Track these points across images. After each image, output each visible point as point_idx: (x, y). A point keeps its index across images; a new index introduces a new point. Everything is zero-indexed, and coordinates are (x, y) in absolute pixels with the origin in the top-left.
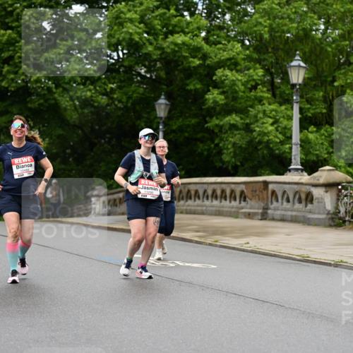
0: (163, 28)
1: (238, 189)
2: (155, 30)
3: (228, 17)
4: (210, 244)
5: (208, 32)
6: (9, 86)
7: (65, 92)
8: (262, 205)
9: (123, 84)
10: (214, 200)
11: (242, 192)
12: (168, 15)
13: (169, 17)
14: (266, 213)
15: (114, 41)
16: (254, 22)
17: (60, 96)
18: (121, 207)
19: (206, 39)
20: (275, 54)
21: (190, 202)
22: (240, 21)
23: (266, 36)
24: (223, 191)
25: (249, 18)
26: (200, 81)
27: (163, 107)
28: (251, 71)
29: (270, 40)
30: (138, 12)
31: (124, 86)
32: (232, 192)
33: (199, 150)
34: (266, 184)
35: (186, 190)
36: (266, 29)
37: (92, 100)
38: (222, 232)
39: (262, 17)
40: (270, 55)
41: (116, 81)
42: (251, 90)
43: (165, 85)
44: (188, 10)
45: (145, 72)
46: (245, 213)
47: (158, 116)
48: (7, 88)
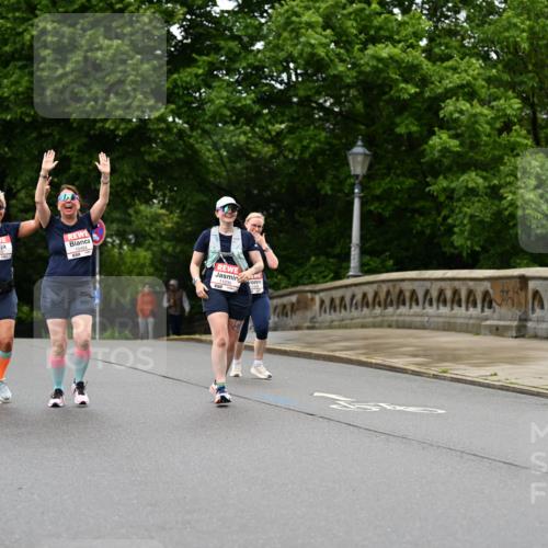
0: (360, 33)
1: (479, 289)
2: (347, 36)
3: (462, 15)
4: (435, 377)
5: (431, 40)
6: (117, 128)
7: (207, 136)
8: (519, 313)
9: (296, 125)
10: (441, 307)
11: (486, 294)
12: (367, 12)
13: (369, 16)
14: (525, 327)
15: (282, 55)
16: (505, 23)
17: (197, 143)
18: (294, 317)
19: (428, 51)
20: (538, 75)
21: (403, 310)
22: (483, 23)
23: (525, 45)
24: (456, 292)
25: (497, 17)
26: (416, 119)
27: (360, 158)
28: (502, 101)
29: (530, 51)
30: (321, 10)
31: (298, 128)
32: (470, 293)
33: (419, 227)
34: (524, 280)
35: (397, 290)
36: (525, 34)
37: (248, 149)
38: (454, 356)
39: (518, 15)
40: (531, 75)
41: (286, 118)
42: (500, 132)
43: (363, 124)
44: (400, 6)
45: (331, 104)
46: (491, 326)
47: (352, 173)
48: (113, 131)
